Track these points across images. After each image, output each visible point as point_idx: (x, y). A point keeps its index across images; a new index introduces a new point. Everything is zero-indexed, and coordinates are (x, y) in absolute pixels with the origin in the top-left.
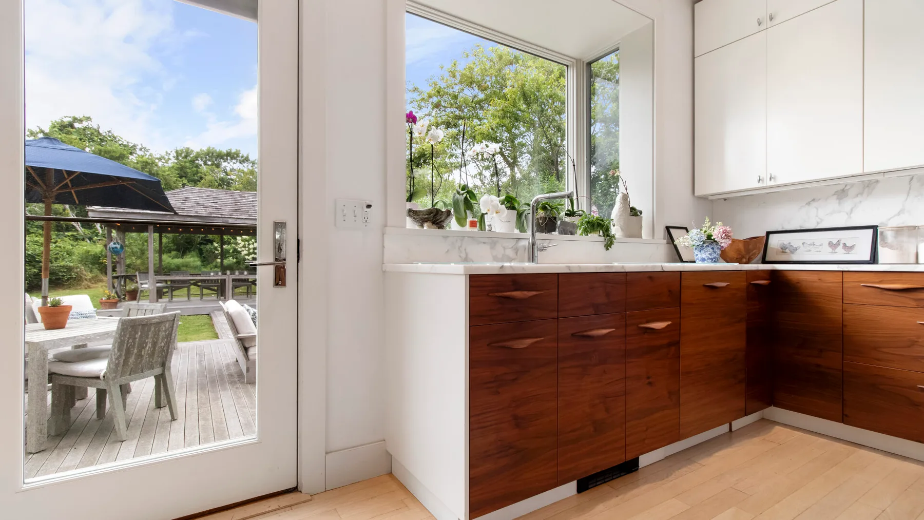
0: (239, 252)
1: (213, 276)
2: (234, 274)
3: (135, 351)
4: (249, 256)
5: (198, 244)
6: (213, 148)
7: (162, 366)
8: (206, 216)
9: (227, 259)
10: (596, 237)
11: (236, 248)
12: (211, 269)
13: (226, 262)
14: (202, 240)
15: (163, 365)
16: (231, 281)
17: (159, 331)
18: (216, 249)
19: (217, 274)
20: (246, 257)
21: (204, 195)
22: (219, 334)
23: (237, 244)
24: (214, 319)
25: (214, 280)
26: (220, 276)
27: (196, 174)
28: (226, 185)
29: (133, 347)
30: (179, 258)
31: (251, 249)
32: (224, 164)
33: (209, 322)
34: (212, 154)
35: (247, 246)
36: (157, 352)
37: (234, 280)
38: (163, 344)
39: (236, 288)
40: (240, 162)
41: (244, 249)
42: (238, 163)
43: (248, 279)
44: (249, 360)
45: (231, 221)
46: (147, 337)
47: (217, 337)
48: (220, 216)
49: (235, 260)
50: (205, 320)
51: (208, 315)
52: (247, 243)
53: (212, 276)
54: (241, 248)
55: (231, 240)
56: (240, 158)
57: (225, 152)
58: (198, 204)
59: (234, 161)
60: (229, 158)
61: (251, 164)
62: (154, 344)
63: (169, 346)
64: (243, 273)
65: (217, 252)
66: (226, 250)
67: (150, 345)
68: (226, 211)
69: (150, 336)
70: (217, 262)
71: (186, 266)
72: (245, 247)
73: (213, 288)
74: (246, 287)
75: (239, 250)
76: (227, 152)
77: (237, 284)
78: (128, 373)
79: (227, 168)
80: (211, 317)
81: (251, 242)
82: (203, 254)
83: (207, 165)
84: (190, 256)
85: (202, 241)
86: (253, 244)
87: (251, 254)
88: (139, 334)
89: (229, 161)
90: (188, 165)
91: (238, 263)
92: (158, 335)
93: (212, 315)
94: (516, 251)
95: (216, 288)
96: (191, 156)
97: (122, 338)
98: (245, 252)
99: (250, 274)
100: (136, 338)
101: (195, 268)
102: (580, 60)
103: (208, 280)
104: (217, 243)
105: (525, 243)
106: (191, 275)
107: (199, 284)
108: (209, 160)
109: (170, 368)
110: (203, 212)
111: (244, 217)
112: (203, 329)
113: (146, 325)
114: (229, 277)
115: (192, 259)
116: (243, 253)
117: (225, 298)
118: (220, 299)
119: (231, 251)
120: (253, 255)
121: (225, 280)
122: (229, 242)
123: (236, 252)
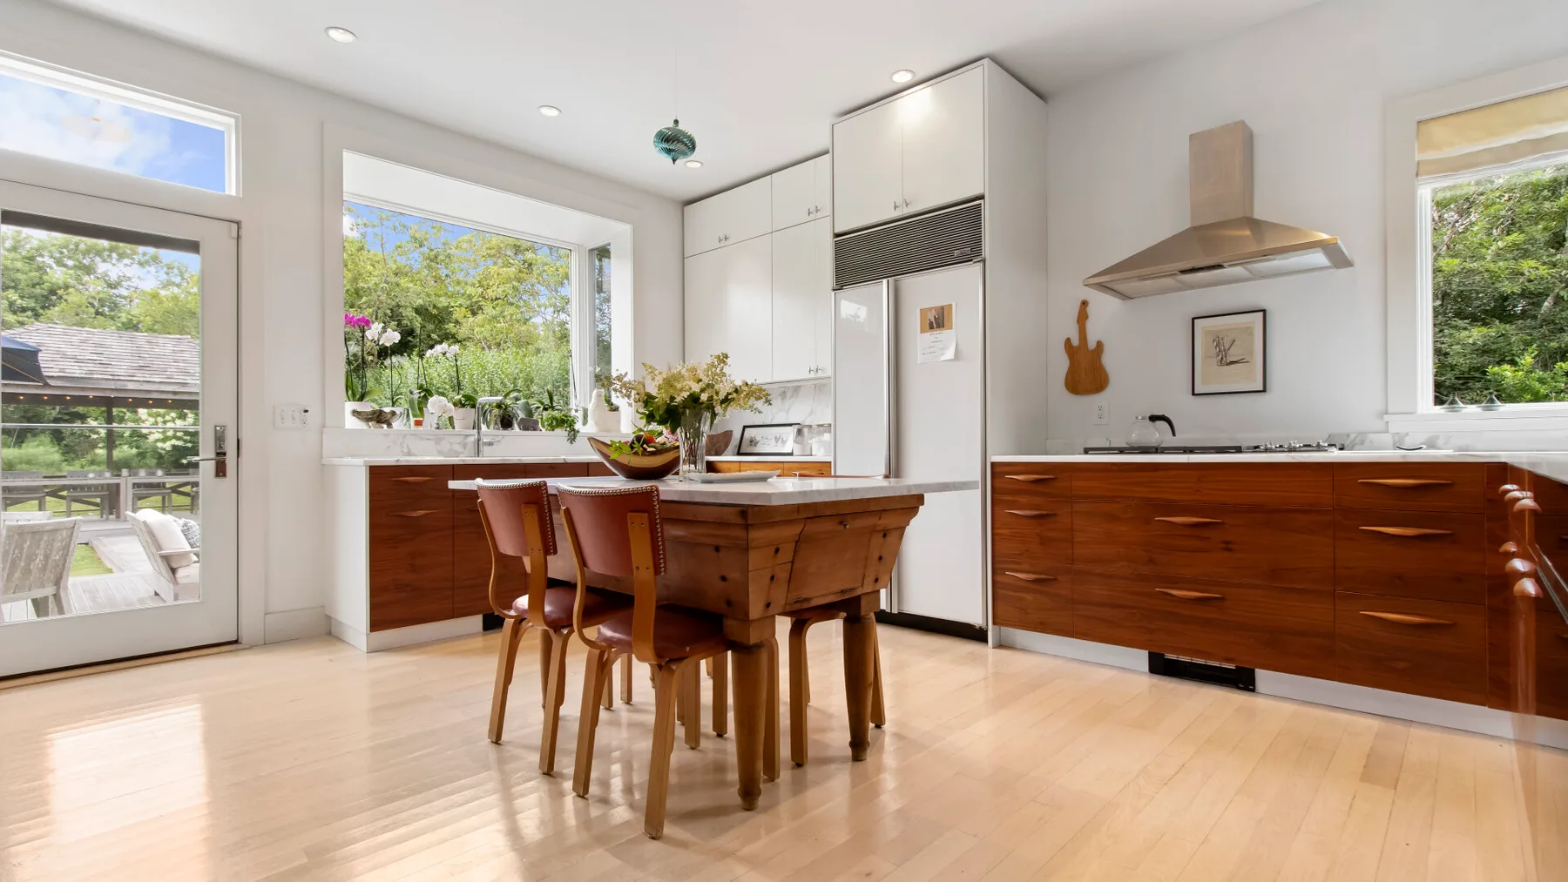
0: (145, 436)
1: (94, 479)
2: (136, 474)
3: (22, 564)
4: (165, 443)
5: (53, 421)
7: (56, 585)
8: (82, 378)
9: (118, 449)
10: (561, 433)
11: (138, 428)
12: (82, 467)
13: (117, 454)
14: (60, 412)
15: (58, 582)
16: (130, 486)
17: (54, 540)
18: (93, 430)
19: (100, 474)
20: (160, 445)
21: (74, 339)
23: (137, 421)
25: (98, 485)
26: (108, 478)
27: (38, 284)
28: (109, 307)
29: (20, 559)
30: (10, 447)
31: (169, 430)
32: (102, 267)
35: (160, 425)
36: (49, 567)
37: (136, 485)
38: (57, 557)
39: (140, 499)
40: (141, 264)
41: (153, 430)
42: (136, 266)
43: (164, 483)
44: (178, 584)
45: (131, 386)
46: (38, 547)
48: (111, 377)
49: (134, 451)
51: (87, 544)
52: (160, 419)
53: (91, 479)
54: (148, 428)
55: (125, 413)
56: (140, 257)
58: (65, 356)
59: (126, 261)
60: (114, 255)
61: (165, 269)
62: (47, 557)
63: (65, 560)
64: (153, 474)
65: (95, 436)
66: (116, 432)
67: (42, 558)
68: (121, 369)
69: (42, 547)
70: (95, 455)
71: (29, 462)
72: (157, 427)
73: (93, 500)
74: (160, 497)
75: (145, 431)
77: (143, 491)
78: (12, 591)
79: (109, 273)
80: (92, 547)
81: (167, 418)
82: (63, 439)
83: (65, 266)
84: (36, 443)
85: (60, 416)
86: (173, 420)
87: (170, 440)
88: (28, 543)
89: (114, 261)
90: (19, 265)
91: (142, 455)
92: (52, 545)
93: (95, 543)
94: (465, 446)
95: (98, 500)
96: (28, 246)
97: (7, 548)
98: (158, 435)
99: (167, 475)
100: (23, 549)
101: (51, 465)
102: (582, 246)
103: (82, 487)
104: (96, 419)
105: (472, 439)
106: (45, 477)
107: (64, 493)
108: (70, 258)
109: (66, 588)
110: (77, 371)
111: (158, 380)
113: (34, 533)
114: (126, 481)
115: (41, 448)
116: (152, 438)
117: (118, 517)
118: (107, 519)
119: (127, 434)
120: (174, 442)
121: (118, 485)
122: (123, 417)
123: (138, 436)
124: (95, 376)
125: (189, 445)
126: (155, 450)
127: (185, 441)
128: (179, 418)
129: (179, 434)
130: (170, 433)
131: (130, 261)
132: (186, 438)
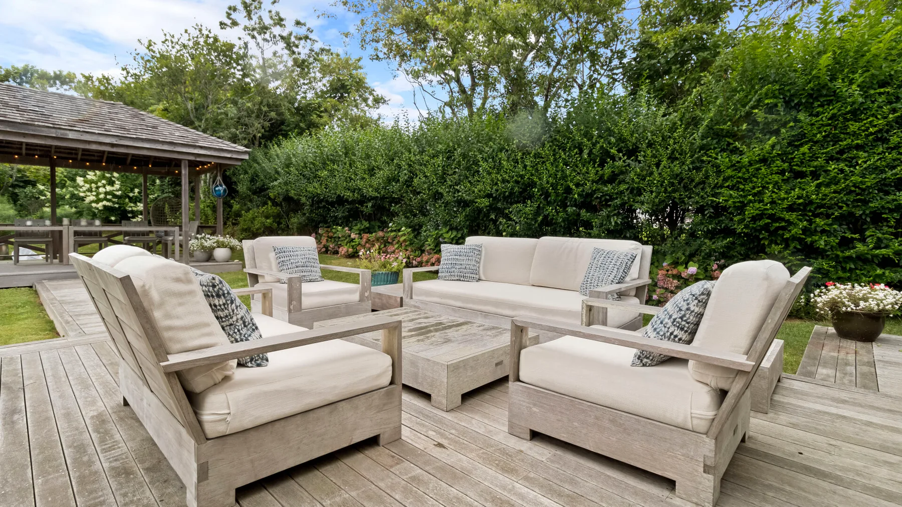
0: (82, 199)
2: (78, 224)
4: (98, 203)
5: (10, 187)
6: (33, 67)
9: (61, 208)
11: (76, 192)
14: (16, 180)
16: (71, 233)
18: (41, 193)
20: (94, 205)
22: (55, 322)
23: (77, 187)
24: (43, 295)
25: (41, 232)
26: (51, 228)
31: (101, 194)
33: (32, 300)
34: (32, 74)
35: (94, 189)
37: (76, 233)
39: (80, 245)
41: (89, 194)
43: (101, 233)
47: (54, 332)
49: (74, 210)
50: (23, 296)
51: (31, 287)
52: (93, 185)
54: (84, 192)
57: (52, 74)
60: (58, 82)
65: (43, 198)
66: (60, 195)
70: (43, 212)
72: (91, 191)
74: (98, 244)
75: (82, 194)
76: (55, 73)
77: (82, 239)
80: (36, 291)
81: (100, 184)
82: (18, 200)
86: (104, 186)
87: (102, 201)
89: (58, 86)
93: (39, 288)
95: (44, 247)
98: (92, 198)
101: (7, 216)
103: (29, 233)
104: (44, 185)
107: (13, 240)
112: (22, 314)
114: (68, 228)
116: (88, 200)
117: (61, 261)
118: (52, 263)
119: (68, 197)
120: (105, 203)
121: (61, 232)
122: (65, 184)
123: (76, 199)
124: (36, 123)
125: (117, 206)
126: (90, 208)
127: (114, 203)
128: (109, 184)
129: (109, 197)
130: (102, 196)
131: (68, 87)
132: (114, 200)
